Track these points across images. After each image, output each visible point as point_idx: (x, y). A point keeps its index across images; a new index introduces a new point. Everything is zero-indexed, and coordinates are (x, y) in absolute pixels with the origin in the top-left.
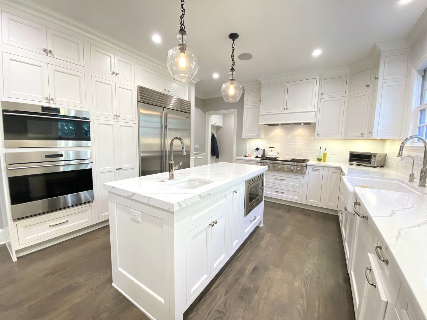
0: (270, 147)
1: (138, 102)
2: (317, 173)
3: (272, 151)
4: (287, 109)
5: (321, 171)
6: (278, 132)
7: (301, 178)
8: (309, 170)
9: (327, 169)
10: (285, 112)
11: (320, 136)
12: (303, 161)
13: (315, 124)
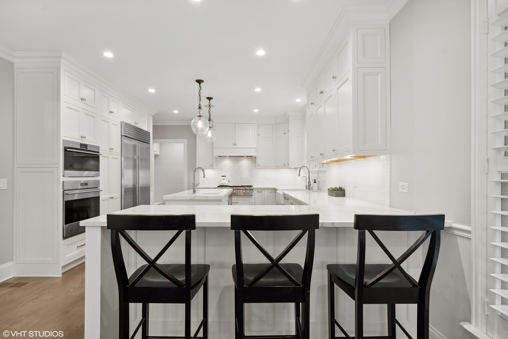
0: (222, 176)
1: (122, 136)
2: (260, 194)
3: (224, 179)
4: (236, 144)
5: (263, 191)
6: (227, 163)
7: (250, 199)
8: (255, 193)
9: (267, 190)
10: (234, 147)
11: (260, 166)
12: (251, 186)
13: (255, 157)
